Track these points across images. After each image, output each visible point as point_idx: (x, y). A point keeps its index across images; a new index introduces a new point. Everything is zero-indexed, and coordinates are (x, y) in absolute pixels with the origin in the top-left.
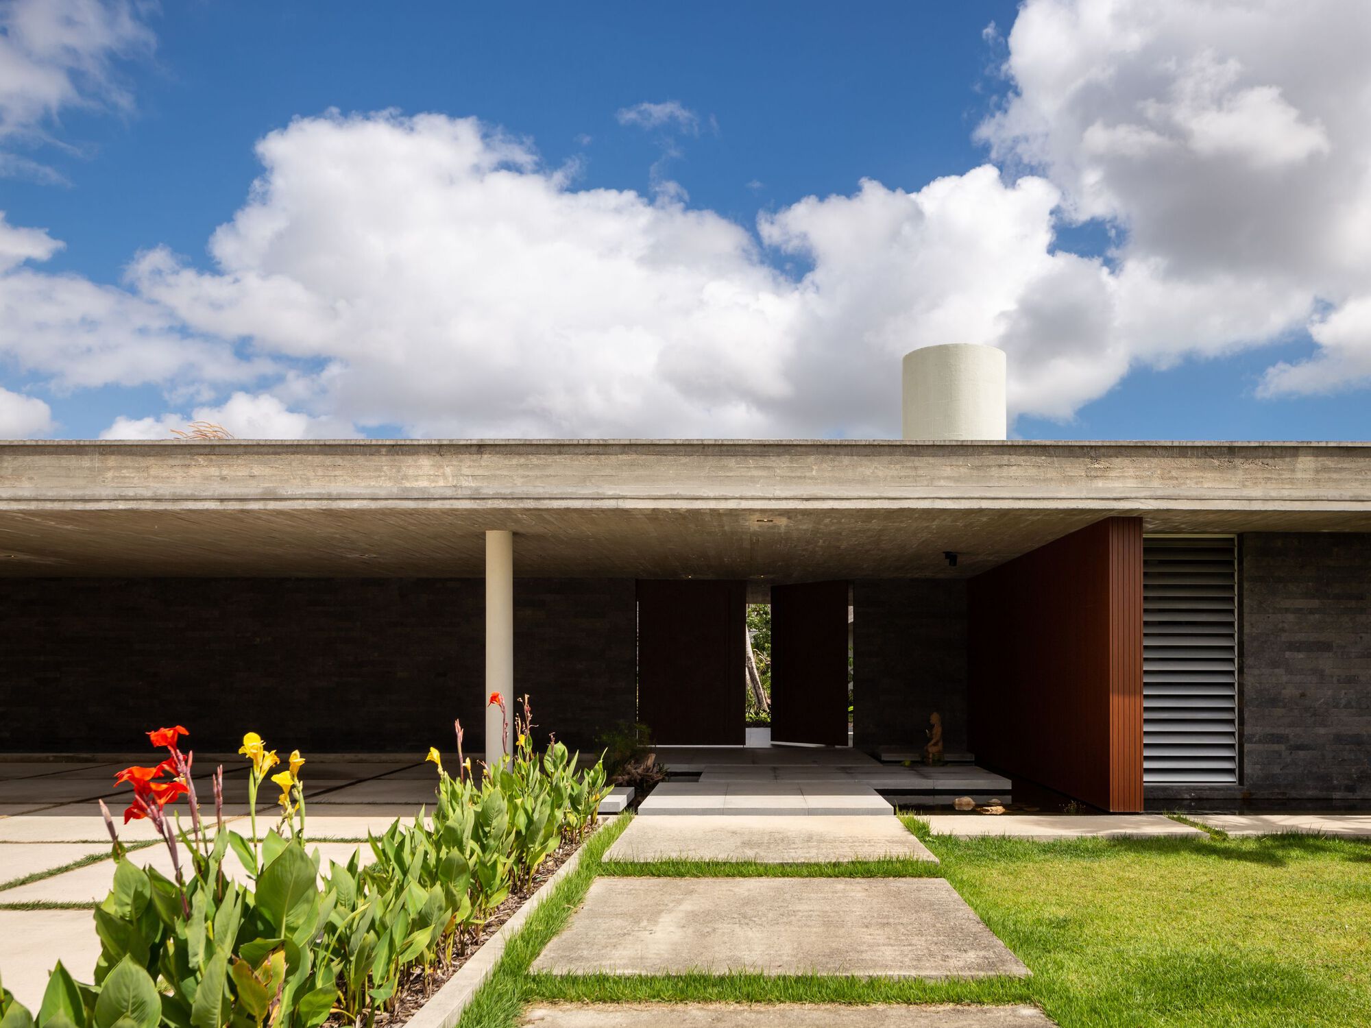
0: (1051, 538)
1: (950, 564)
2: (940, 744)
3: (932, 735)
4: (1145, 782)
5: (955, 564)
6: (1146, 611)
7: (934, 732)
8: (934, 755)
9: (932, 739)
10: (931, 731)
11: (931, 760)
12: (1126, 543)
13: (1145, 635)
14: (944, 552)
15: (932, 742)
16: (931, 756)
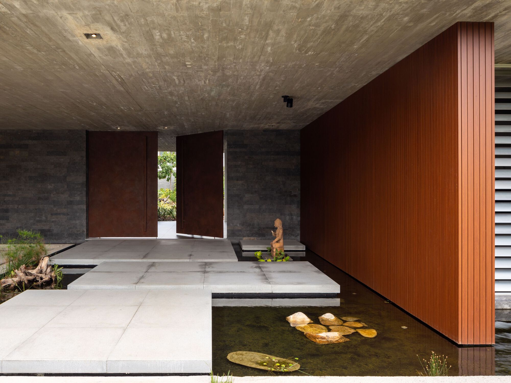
0: (375, 73)
1: (287, 106)
2: (282, 241)
3: (275, 235)
4: (496, 292)
5: (291, 106)
6: (498, 134)
7: (277, 232)
8: (276, 249)
9: (275, 238)
10: (275, 231)
11: (274, 253)
12: (482, 49)
13: (497, 157)
14: (283, 97)
15: (276, 240)
16: (274, 250)
